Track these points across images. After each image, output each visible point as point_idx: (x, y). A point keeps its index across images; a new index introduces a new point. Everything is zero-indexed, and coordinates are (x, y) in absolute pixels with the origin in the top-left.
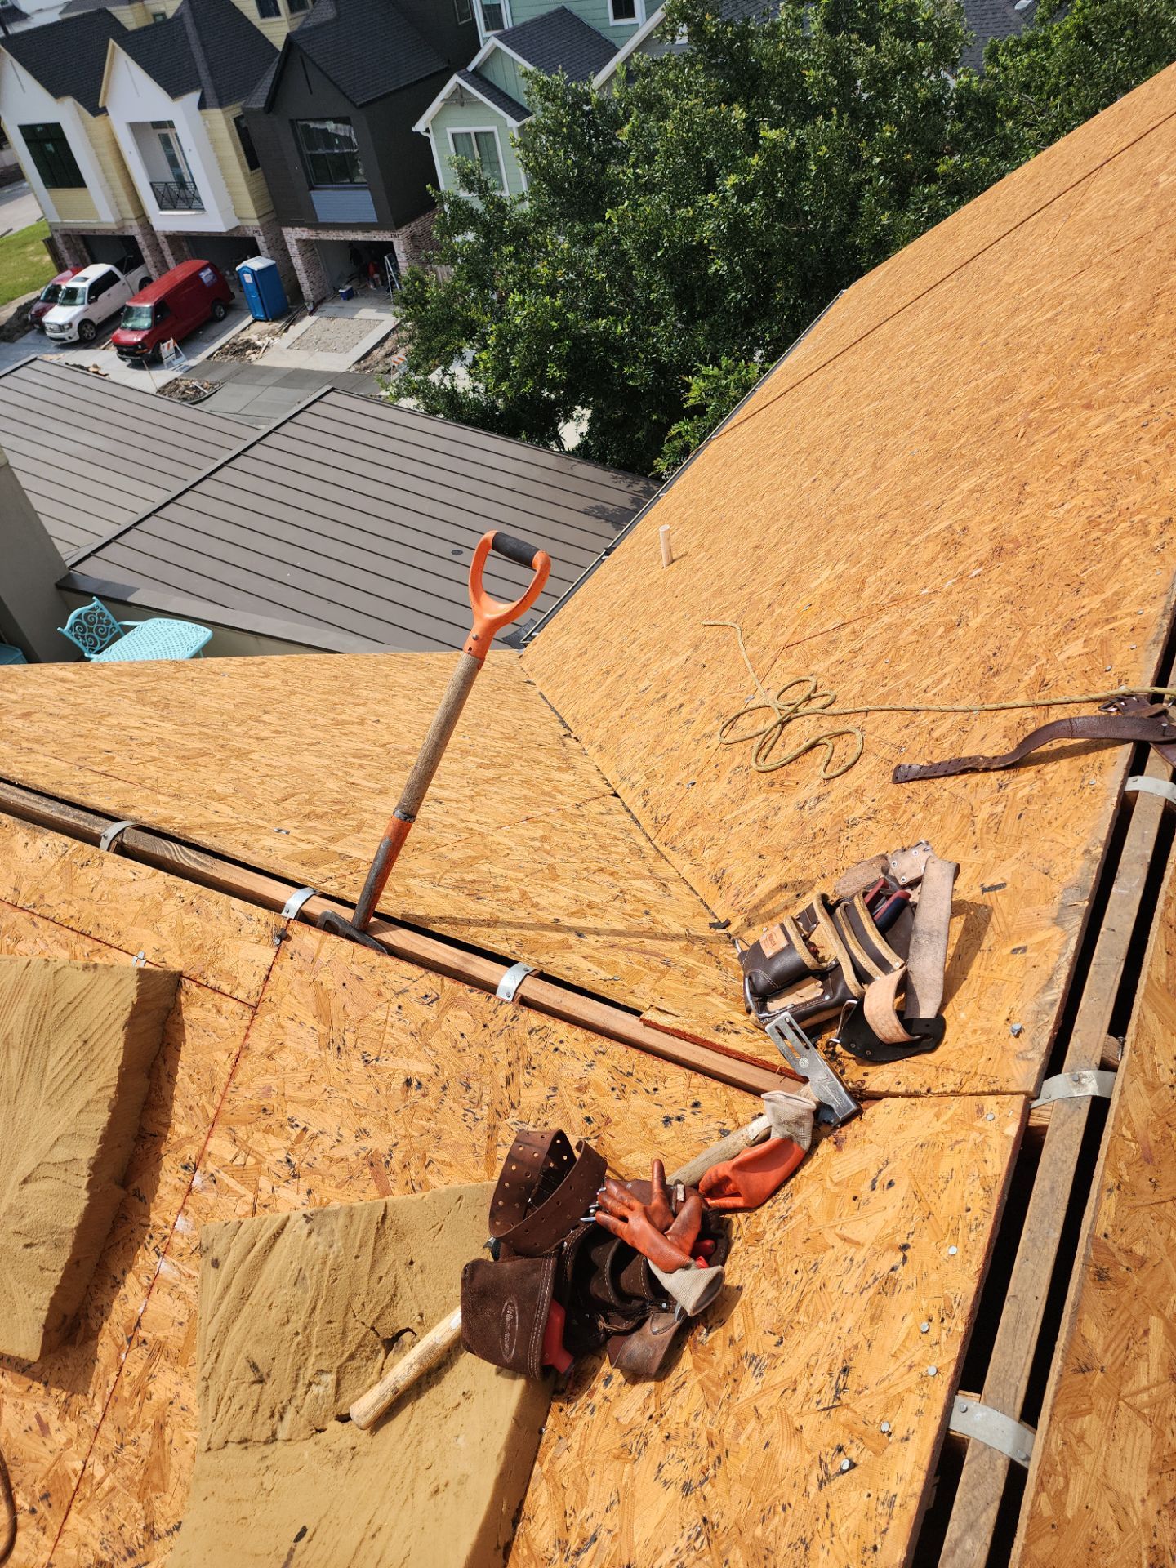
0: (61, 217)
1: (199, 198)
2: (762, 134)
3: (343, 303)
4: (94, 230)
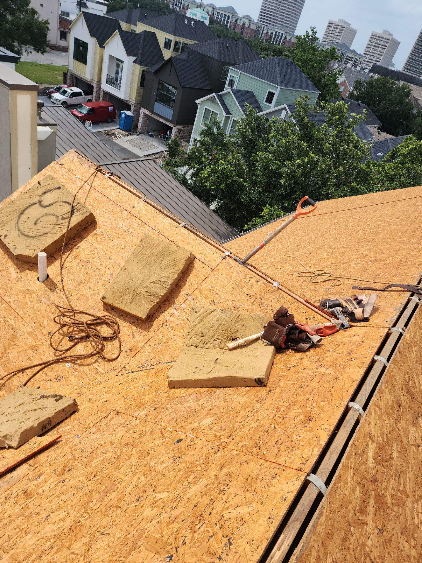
0: (73, 69)
1: (120, 86)
3: (148, 137)
4: (82, 78)
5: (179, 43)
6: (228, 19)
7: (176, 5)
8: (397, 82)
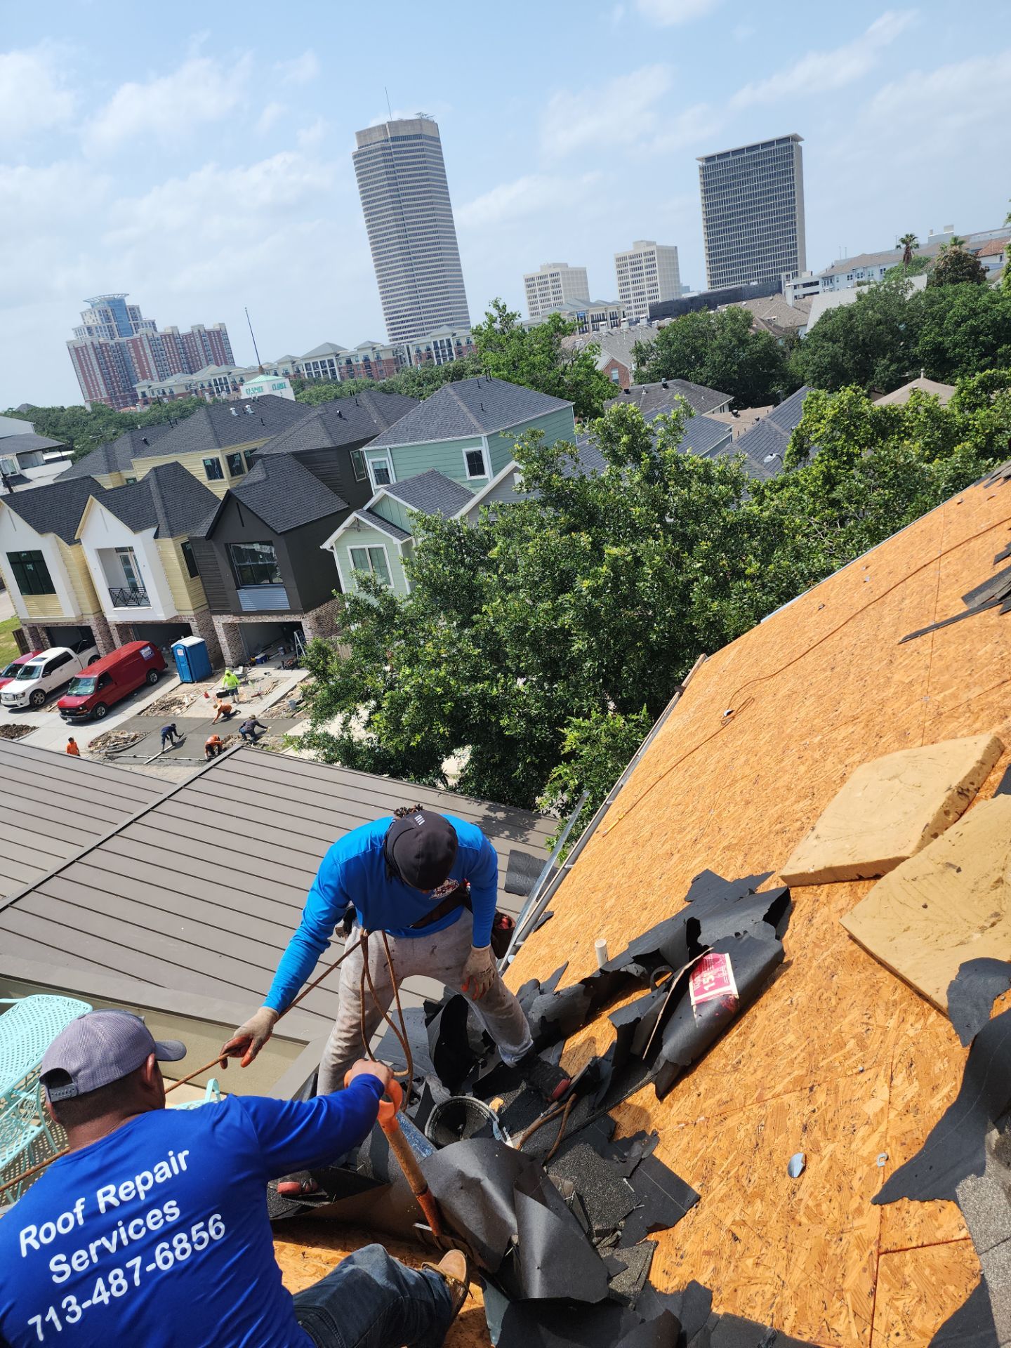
0: (31, 615)
1: (146, 598)
2: (606, 551)
4: (57, 624)
5: (237, 458)
6: (332, 365)
7: (218, 392)
8: (712, 312)
